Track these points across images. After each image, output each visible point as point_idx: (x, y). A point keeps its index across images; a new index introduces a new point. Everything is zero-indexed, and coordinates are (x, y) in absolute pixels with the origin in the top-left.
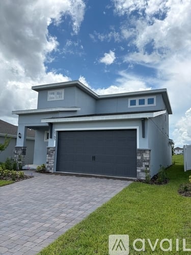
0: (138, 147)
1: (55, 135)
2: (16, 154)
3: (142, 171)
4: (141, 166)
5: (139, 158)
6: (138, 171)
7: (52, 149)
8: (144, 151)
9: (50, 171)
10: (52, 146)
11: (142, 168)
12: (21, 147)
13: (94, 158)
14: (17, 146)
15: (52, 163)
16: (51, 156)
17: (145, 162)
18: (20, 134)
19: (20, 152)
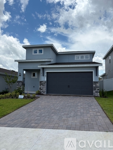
0: (94, 80)
1: (46, 74)
2: (18, 85)
3: (96, 92)
4: (95, 89)
5: (94, 86)
6: (94, 92)
7: (44, 82)
8: (97, 82)
9: (44, 94)
10: (44, 80)
11: (96, 91)
12: (21, 81)
13: (69, 86)
14: (18, 80)
15: (45, 89)
16: (44, 86)
17: (97, 87)
18: (20, 73)
19: (21, 84)
